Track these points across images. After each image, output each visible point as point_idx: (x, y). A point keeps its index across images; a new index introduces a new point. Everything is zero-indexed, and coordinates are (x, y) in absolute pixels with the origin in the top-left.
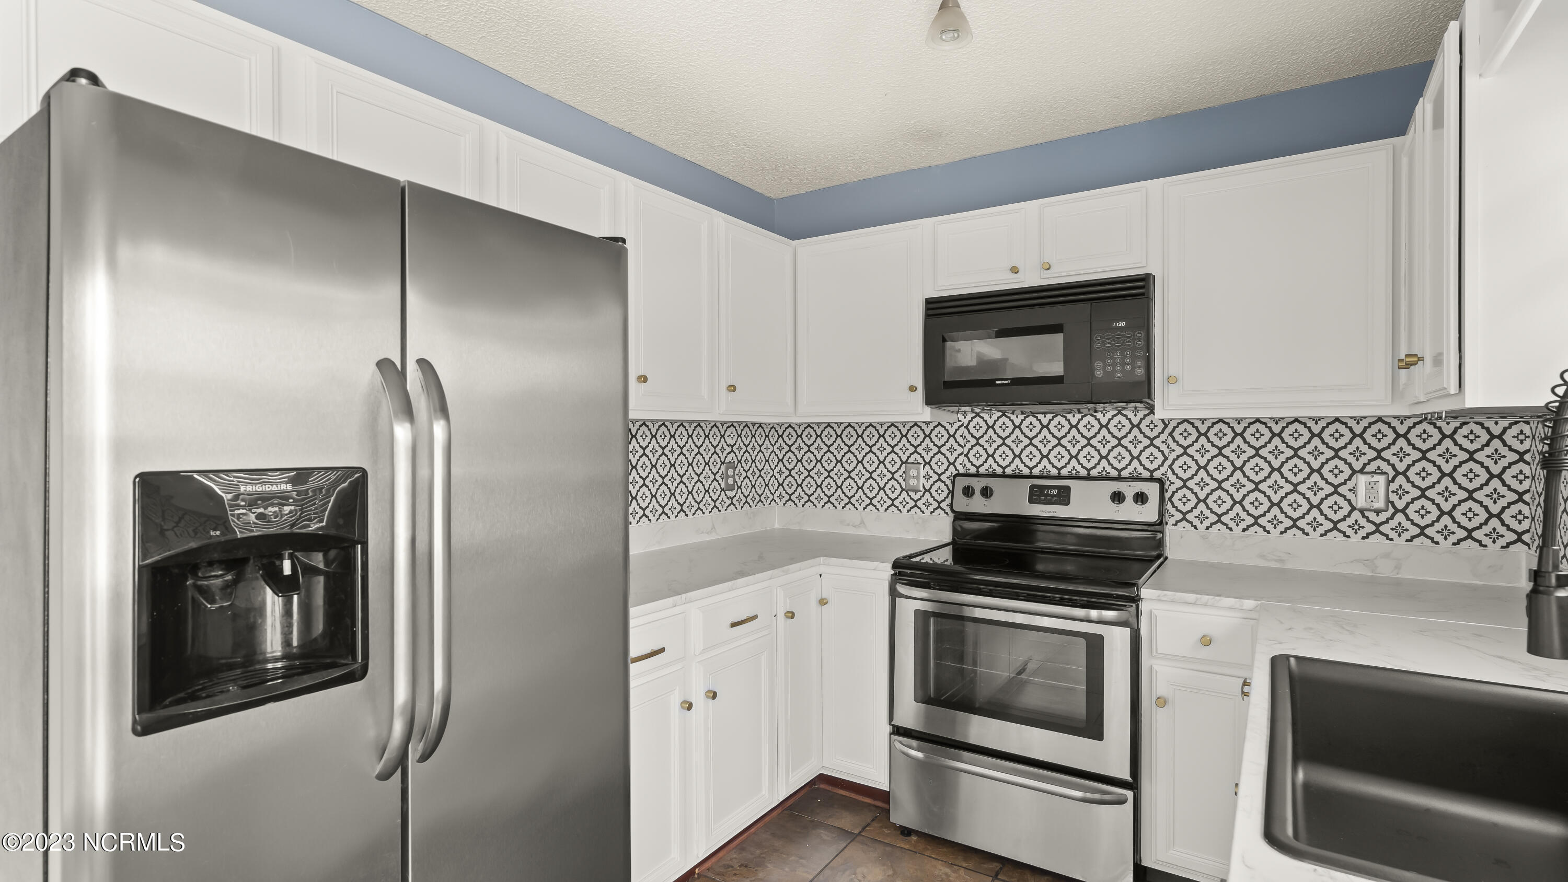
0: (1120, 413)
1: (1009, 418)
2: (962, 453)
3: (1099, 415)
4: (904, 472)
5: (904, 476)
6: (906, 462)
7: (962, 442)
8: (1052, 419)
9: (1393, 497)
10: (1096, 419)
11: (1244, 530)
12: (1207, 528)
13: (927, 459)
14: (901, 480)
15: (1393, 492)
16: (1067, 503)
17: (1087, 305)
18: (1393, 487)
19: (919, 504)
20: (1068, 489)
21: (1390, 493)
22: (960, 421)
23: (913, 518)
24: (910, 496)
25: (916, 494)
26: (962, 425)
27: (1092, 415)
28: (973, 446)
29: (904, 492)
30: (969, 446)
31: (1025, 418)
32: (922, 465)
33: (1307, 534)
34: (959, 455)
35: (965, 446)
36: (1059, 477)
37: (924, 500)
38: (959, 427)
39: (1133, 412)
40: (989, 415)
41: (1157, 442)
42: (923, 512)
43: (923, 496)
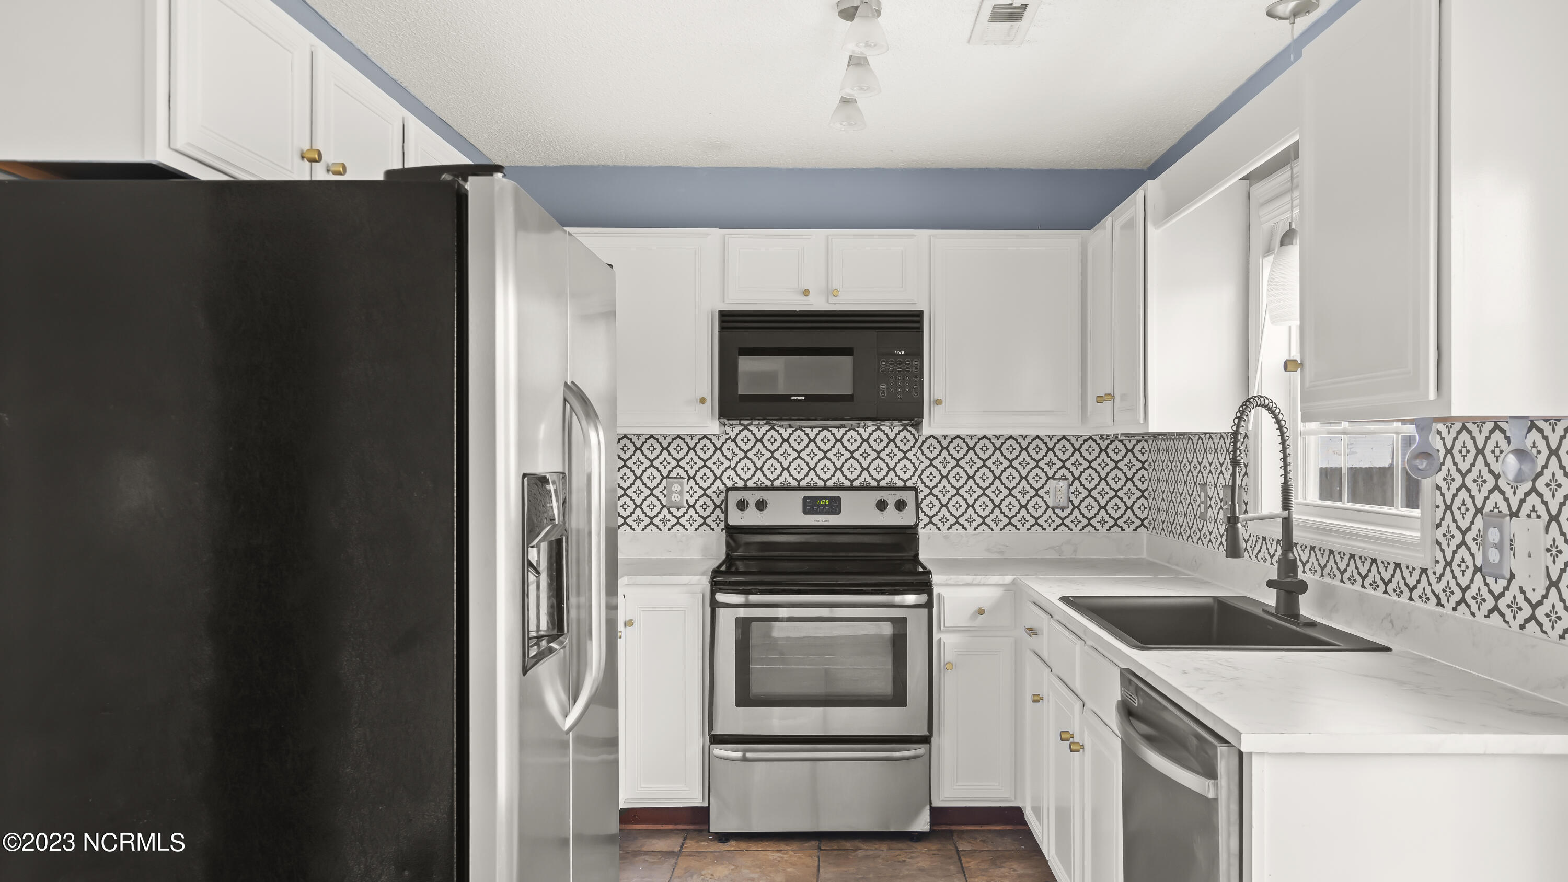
0: (878, 428)
1: (778, 431)
2: (729, 467)
3: (861, 430)
4: (665, 487)
5: (665, 492)
6: (667, 477)
7: (729, 455)
8: (819, 434)
9: (1072, 497)
10: (858, 434)
11: (975, 529)
12: (948, 529)
13: (692, 474)
14: (661, 496)
15: (1072, 493)
16: (838, 512)
17: (873, 333)
18: (1072, 489)
19: (682, 521)
20: (838, 499)
21: (1070, 494)
22: (728, 434)
23: (676, 536)
24: (672, 513)
25: (678, 511)
26: (730, 438)
27: (855, 430)
28: (740, 460)
29: (665, 509)
30: (736, 459)
31: (793, 431)
32: (686, 480)
33: (1018, 529)
34: (726, 469)
35: (732, 459)
36: (825, 488)
37: (687, 516)
38: (726, 440)
39: (890, 428)
40: (757, 428)
41: (909, 455)
42: (686, 530)
43: (687, 512)
